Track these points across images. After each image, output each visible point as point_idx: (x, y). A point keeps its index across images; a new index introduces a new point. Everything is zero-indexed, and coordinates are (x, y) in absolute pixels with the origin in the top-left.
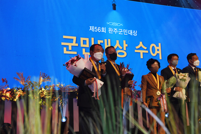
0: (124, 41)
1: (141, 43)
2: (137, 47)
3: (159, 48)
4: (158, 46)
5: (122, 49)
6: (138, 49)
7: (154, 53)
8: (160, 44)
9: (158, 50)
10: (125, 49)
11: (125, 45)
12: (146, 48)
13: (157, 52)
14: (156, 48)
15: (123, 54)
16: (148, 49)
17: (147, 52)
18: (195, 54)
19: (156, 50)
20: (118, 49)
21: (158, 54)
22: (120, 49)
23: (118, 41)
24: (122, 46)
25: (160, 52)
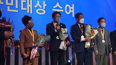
0: (44, 2)
1: (58, 3)
2: (54, 7)
3: (73, 8)
4: (71, 6)
5: (42, 8)
6: (55, 8)
7: (68, 12)
8: (73, 5)
9: (72, 10)
10: (44, 8)
11: (45, 5)
12: (61, 8)
13: (70, 11)
14: (70, 8)
15: (43, 12)
16: (63, 9)
17: (62, 11)
18: (81, 14)
19: (70, 10)
20: (38, 7)
21: (71, 13)
22: (41, 8)
23: (38, 2)
24: (42, 5)
25: (73, 11)
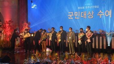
0: (92, 11)
1: (100, 11)
2: (98, 13)
3: (111, 12)
4: (109, 11)
6: (99, 14)
7: (107, 15)
8: (111, 10)
10: (92, 15)
11: (93, 13)
12: (103, 13)
17: (103, 15)
19: (109, 13)
21: (109, 15)
22: (90, 15)
23: (89, 12)
24: (91, 13)
